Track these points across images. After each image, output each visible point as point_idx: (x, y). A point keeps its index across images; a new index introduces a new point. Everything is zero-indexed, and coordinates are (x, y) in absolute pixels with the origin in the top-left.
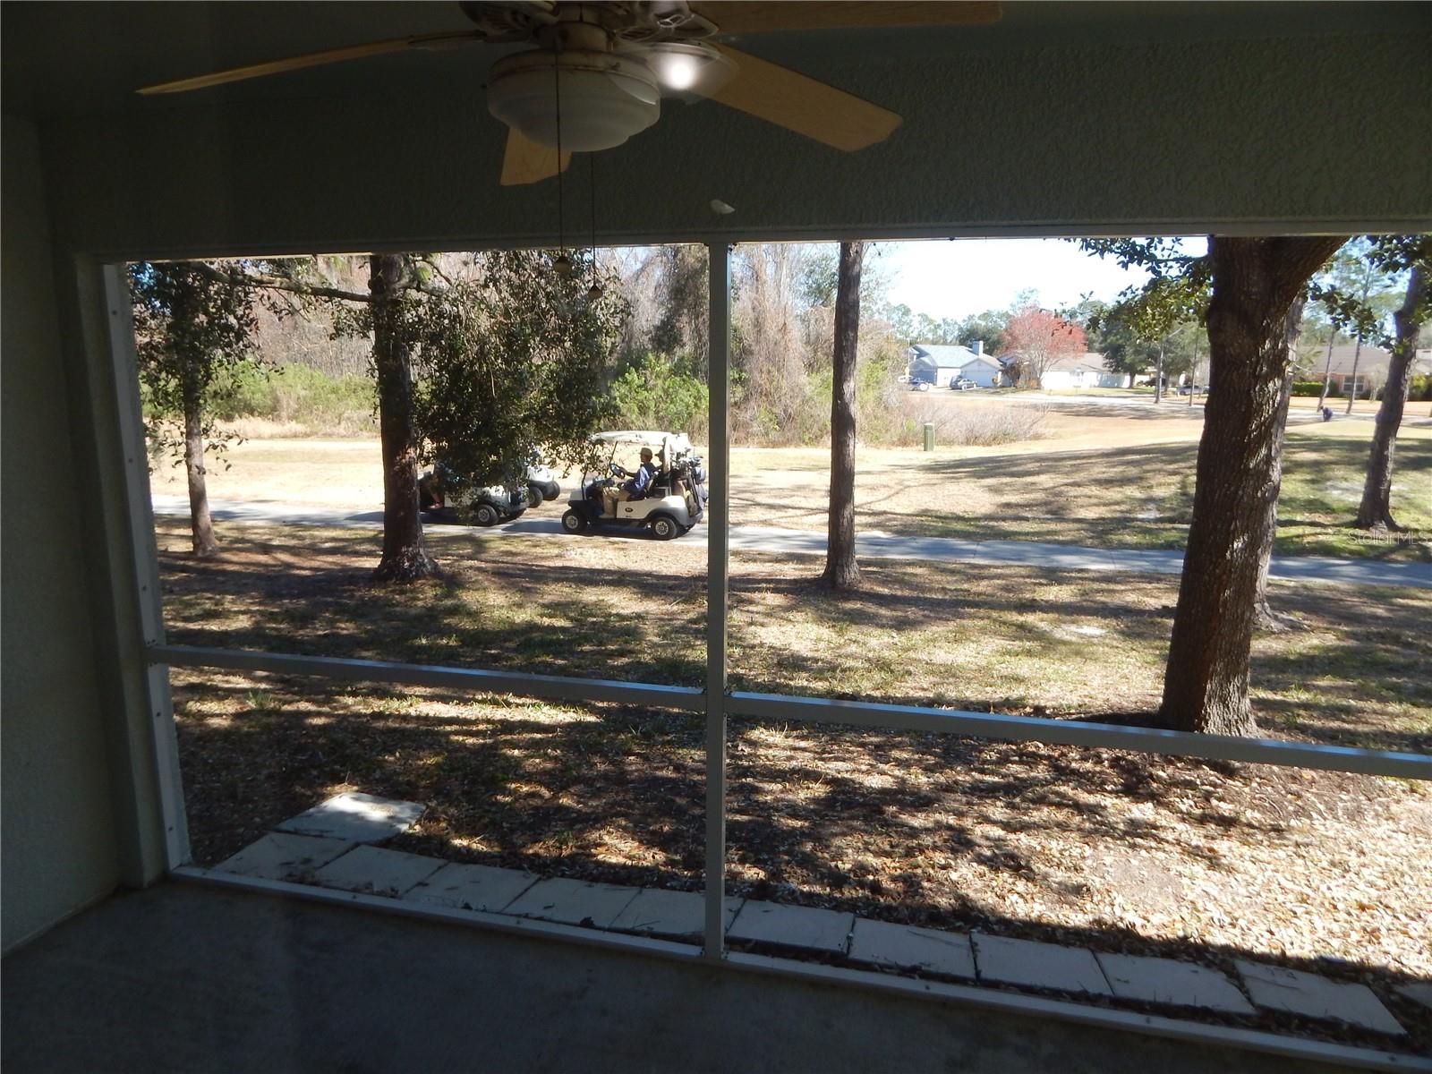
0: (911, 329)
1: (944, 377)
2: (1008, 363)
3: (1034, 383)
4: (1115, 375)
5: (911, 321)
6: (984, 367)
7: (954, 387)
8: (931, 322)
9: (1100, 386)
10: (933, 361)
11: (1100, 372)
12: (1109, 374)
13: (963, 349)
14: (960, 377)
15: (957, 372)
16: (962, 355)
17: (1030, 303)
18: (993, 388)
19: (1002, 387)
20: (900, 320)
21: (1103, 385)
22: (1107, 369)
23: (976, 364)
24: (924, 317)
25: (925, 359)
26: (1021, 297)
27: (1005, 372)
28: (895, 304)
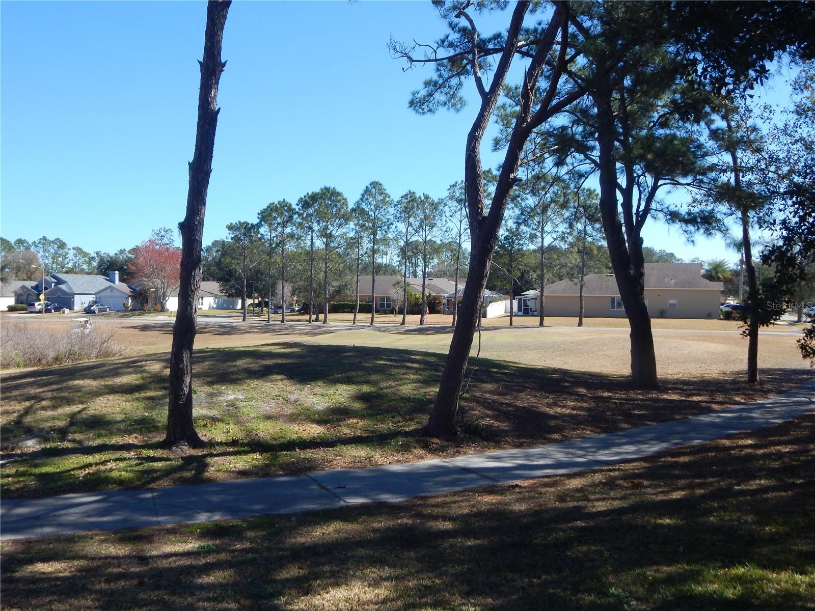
0: (67, 260)
1: (81, 302)
2: (138, 289)
3: (159, 307)
4: (230, 299)
5: (67, 253)
6: (115, 293)
7: (88, 311)
8: (85, 254)
9: (217, 308)
10: (70, 288)
11: (216, 297)
12: (226, 298)
13: (101, 278)
14: (95, 302)
15: (91, 298)
16: (100, 282)
17: (166, 240)
18: (125, 311)
19: (133, 310)
20: (56, 253)
21: (220, 307)
22: (223, 294)
23: (109, 291)
24: (79, 250)
25: (63, 287)
26: (158, 235)
27: (134, 298)
28: (51, 238)
